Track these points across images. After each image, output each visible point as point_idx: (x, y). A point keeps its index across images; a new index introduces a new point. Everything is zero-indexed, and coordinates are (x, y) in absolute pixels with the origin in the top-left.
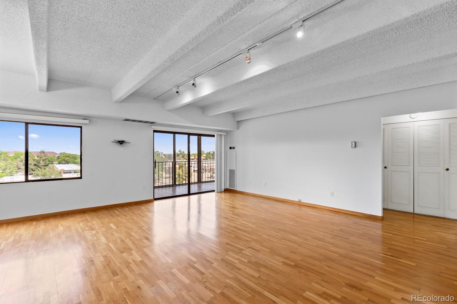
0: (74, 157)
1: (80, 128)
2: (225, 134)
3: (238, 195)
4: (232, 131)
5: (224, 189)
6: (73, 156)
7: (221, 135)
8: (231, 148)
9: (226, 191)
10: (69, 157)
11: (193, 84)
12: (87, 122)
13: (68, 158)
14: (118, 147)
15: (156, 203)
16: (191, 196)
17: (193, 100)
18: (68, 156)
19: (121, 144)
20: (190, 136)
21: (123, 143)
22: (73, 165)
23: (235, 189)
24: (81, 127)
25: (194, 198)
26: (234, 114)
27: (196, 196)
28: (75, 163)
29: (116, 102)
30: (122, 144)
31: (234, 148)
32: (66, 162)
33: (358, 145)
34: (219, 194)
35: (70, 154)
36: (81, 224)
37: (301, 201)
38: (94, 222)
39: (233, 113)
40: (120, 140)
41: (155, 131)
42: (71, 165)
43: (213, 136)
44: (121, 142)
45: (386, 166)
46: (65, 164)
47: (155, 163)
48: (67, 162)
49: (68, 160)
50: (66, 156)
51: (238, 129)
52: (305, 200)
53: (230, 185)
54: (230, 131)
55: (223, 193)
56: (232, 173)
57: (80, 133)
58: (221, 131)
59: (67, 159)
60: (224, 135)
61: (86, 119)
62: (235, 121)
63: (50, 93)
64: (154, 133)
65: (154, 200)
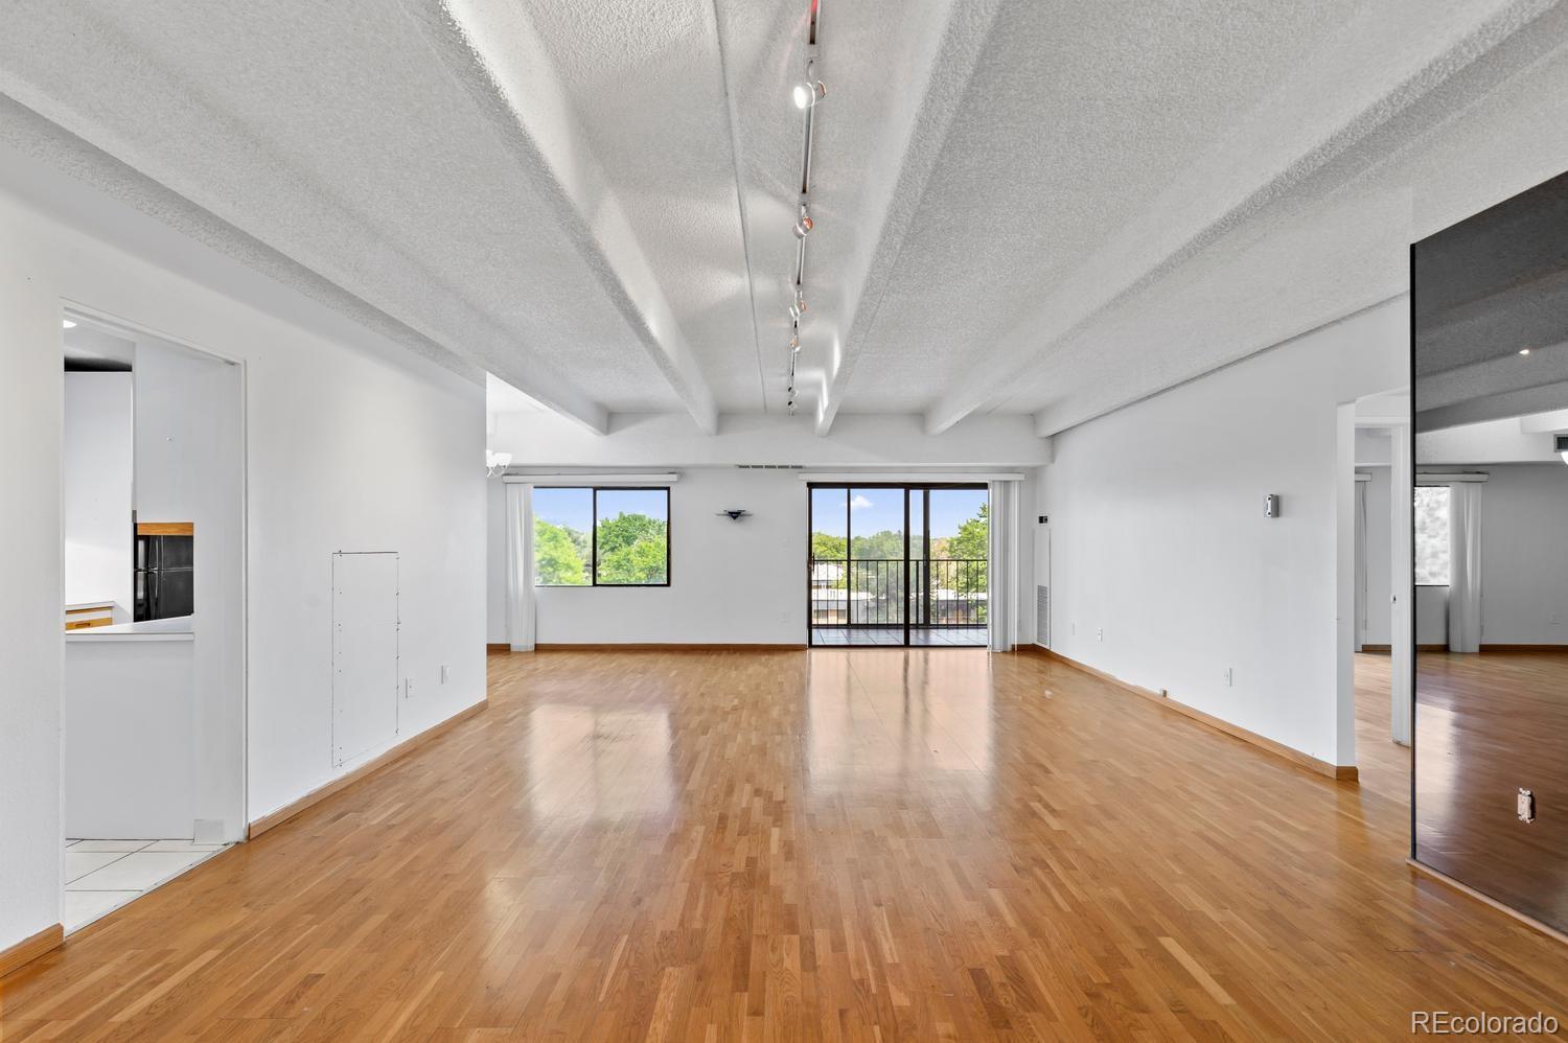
2: (1021, 477)
4: (1036, 467)
5: (1017, 645)
7: (1007, 482)
8: (1039, 520)
9: (1024, 650)
12: (674, 477)
14: (728, 525)
15: (815, 654)
16: (932, 653)
19: (735, 517)
20: (911, 491)
21: (738, 516)
23: (1047, 647)
24: (668, 488)
25: (915, 655)
26: (1033, 417)
27: (921, 652)
30: (737, 519)
31: (1047, 519)
34: (998, 659)
37: (1168, 695)
39: (1032, 415)
40: (735, 509)
41: (811, 486)
43: (984, 486)
47: (812, 561)
51: (1053, 461)
53: (1037, 633)
54: (1034, 469)
55: (1013, 657)
57: (666, 499)
58: (1011, 470)
60: (1020, 481)
62: (1041, 438)
63: (613, 435)
64: (813, 490)
65: (811, 646)
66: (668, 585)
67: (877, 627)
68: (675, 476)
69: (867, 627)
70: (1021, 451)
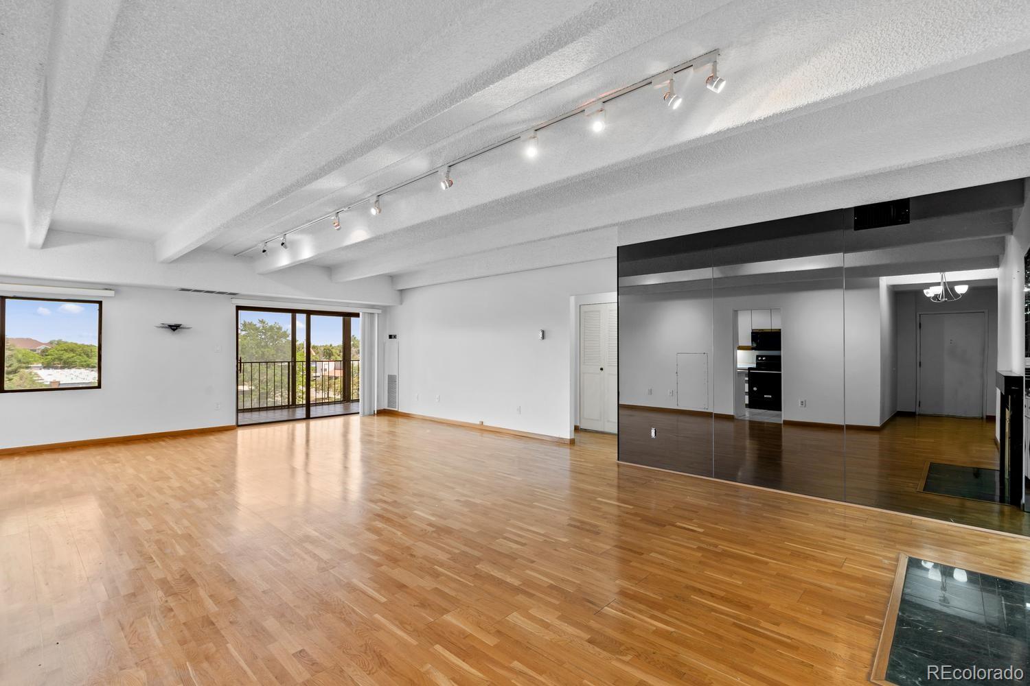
0: (85, 351)
1: (98, 305)
2: (380, 311)
3: (401, 420)
4: (389, 306)
5: (377, 411)
6: (83, 349)
7: (372, 314)
8: (390, 337)
9: (381, 413)
10: (72, 351)
11: (283, 244)
12: (111, 293)
13: (72, 354)
14: (169, 336)
16: (312, 423)
17: (316, 256)
18: (72, 349)
19: (174, 330)
20: (311, 316)
21: (176, 329)
22: (83, 370)
23: (396, 409)
24: (100, 303)
26: (392, 278)
28: (88, 366)
29: (163, 262)
30: (176, 331)
31: (395, 337)
32: (65, 363)
33: (546, 335)
34: (367, 420)
35: (76, 344)
36: (98, 457)
37: (484, 424)
38: (120, 455)
39: (391, 276)
40: (173, 323)
41: (239, 308)
42: (77, 370)
43: (357, 315)
44: (174, 328)
45: (603, 367)
46: (62, 368)
47: (239, 362)
48: (67, 365)
49: (69, 358)
50: (65, 350)
51: (401, 304)
52: (489, 423)
53: (389, 402)
55: (376, 417)
56: (392, 380)
57: (98, 312)
58: (373, 307)
59: (66, 356)
60: (378, 314)
61: (110, 290)
62: (395, 290)
64: (239, 311)
65: (239, 426)
66: (99, 387)
67: (267, 409)
68: (113, 292)
69: (251, 410)
70: (383, 297)
